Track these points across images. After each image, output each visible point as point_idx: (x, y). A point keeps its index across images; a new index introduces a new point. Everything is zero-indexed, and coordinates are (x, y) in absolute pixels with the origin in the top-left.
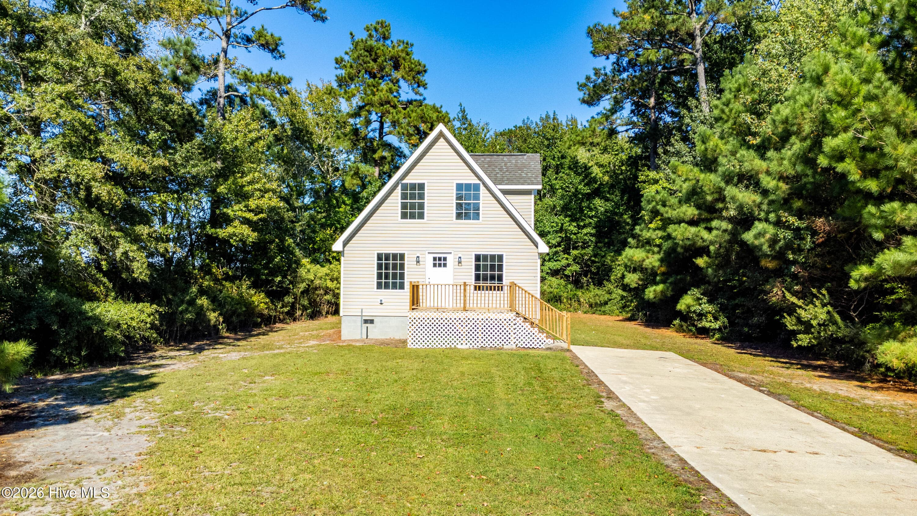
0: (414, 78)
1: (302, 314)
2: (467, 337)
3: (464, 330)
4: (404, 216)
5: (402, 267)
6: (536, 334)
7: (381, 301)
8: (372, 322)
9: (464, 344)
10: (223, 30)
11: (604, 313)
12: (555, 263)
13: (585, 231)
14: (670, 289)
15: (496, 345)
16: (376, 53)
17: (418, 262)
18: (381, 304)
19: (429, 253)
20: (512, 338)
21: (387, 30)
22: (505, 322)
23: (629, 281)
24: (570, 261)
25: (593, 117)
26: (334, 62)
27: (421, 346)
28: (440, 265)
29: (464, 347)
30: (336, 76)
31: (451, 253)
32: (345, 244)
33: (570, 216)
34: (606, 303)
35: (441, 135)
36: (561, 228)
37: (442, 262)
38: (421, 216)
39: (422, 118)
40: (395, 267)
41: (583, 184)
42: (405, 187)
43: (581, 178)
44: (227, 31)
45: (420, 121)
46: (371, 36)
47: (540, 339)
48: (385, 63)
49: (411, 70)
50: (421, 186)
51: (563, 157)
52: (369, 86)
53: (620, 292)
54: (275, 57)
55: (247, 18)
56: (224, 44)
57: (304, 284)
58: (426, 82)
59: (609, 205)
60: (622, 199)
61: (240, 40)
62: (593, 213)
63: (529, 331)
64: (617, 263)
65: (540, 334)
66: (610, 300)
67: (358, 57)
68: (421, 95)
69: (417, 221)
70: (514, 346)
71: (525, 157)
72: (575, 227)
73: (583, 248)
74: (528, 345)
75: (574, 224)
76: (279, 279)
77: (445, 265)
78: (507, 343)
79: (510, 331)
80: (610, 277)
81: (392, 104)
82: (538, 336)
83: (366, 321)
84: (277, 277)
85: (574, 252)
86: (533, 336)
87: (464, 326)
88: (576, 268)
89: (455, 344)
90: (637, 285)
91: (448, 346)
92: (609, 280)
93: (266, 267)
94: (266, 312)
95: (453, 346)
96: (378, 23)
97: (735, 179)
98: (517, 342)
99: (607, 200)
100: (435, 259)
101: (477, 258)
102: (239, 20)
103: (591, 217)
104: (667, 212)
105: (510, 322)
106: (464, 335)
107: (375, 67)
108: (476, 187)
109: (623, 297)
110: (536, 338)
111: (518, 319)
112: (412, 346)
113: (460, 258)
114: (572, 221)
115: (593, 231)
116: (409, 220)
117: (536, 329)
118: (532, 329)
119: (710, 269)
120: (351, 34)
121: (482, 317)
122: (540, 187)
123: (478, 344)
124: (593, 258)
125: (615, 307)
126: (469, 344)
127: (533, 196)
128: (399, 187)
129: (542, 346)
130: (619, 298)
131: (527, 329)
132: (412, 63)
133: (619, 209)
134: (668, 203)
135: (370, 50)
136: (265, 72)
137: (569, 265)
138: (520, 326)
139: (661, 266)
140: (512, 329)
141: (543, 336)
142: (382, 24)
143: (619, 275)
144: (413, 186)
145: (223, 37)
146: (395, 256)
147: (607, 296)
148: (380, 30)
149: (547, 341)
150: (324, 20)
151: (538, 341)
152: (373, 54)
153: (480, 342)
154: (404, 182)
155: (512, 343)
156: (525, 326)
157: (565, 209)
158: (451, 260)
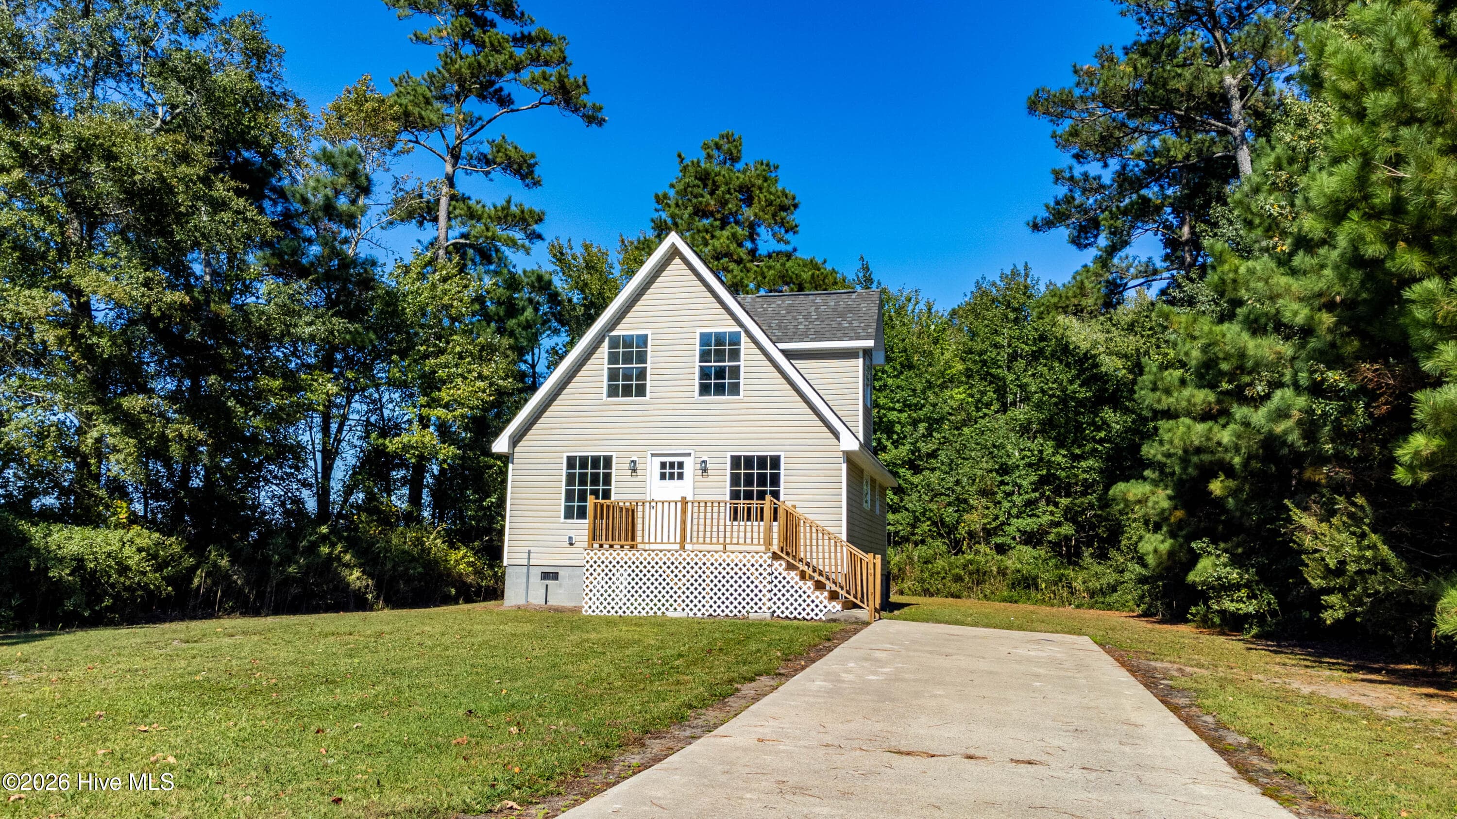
0: (774, 215)
2: (683, 597)
3: (680, 584)
4: (613, 392)
6: (809, 592)
7: (570, 538)
8: (555, 576)
9: (680, 609)
10: (448, 147)
11: (1110, 607)
12: (1029, 520)
13: (1084, 464)
15: (736, 611)
16: (714, 182)
18: (571, 544)
19: (653, 455)
20: (764, 600)
21: (736, 147)
22: (753, 570)
24: (1058, 517)
25: (1085, 266)
26: (654, 200)
27: (605, 612)
28: (672, 476)
29: (679, 614)
30: (653, 221)
31: (689, 455)
32: (515, 440)
33: (1054, 439)
34: (1114, 589)
35: (675, 252)
36: (1041, 459)
37: (676, 471)
38: (641, 391)
39: (784, 276)
40: (595, 479)
41: (1078, 382)
43: (1073, 372)
44: (454, 148)
45: (780, 282)
46: (709, 157)
47: (817, 602)
48: (728, 196)
49: (770, 203)
50: (643, 340)
51: (1042, 338)
52: (699, 231)
53: (1137, 568)
54: (527, 185)
55: (483, 127)
56: (449, 169)
58: (797, 222)
61: (475, 162)
62: (1102, 434)
63: (796, 588)
64: (1132, 516)
65: (817, 593)
66: (1120, 583)
67: (685, 189)
68: (787, 243)
70: (768, 615)
72: (1064, 456)
73: (1084, 494)
74: (795, 613)
75: (1064, 452)
78: (756, 608)
79: (760, 587)
80: (1120, 542)
81: (735, 257)
82: (813, 597)
83: (545, 576)
85: (1064, 501)
86: (804, 596)
87: (680, 576)
88: (1067, 529)
89: (663, 609)
91: (651, 613)
92: (1117, 548)
94: (470, 579)
95: (659, 613)
96: (722, 137)
98: (774, 608)
100: (663, 465)
101: (736, 461)
102: (471, 131)
103: (1101, 441)
104: (1159, 401)
105: (761, 570)
106: (680, 592)
107: (713, 203)
110: (809, 601)
111: (776, 564)
112: (590, 611)
113: (704, 462)
114: (1058, 446)
116: (620, 399)
117: (810, 583)
118: (801, 583)
119: (1230, 499)
120: (679, 156)
121: (712, 560)
122: (870, 343)
123: (703, 610)
125: (1130, 597)
126: (687, 609)
127: (861, 360)
128: (606, 343)
129: (821, 615)
131: (792, 583)
132: (771, 193)
135: (704, 177)
136: (501, 202)
137: (1058, 524)
138: (780, 578)
139: (1175, 508)
140: (765, 582)
141: (821, 598)
142: (727, 137)
143: (1135, 538)
144: (628, 342)
145: (448, 158)
146: (596, 461)
147: (1115, 577)
148: (726, 147)
149: (829, 607)
150: (601, 122)
151: (813, 606)
152: (710, 183)
153: (707, 606)
154: (614, 333)
155: (764, 608)
156: (788, 578)
157: (1047, 427)
158: (690, 467)
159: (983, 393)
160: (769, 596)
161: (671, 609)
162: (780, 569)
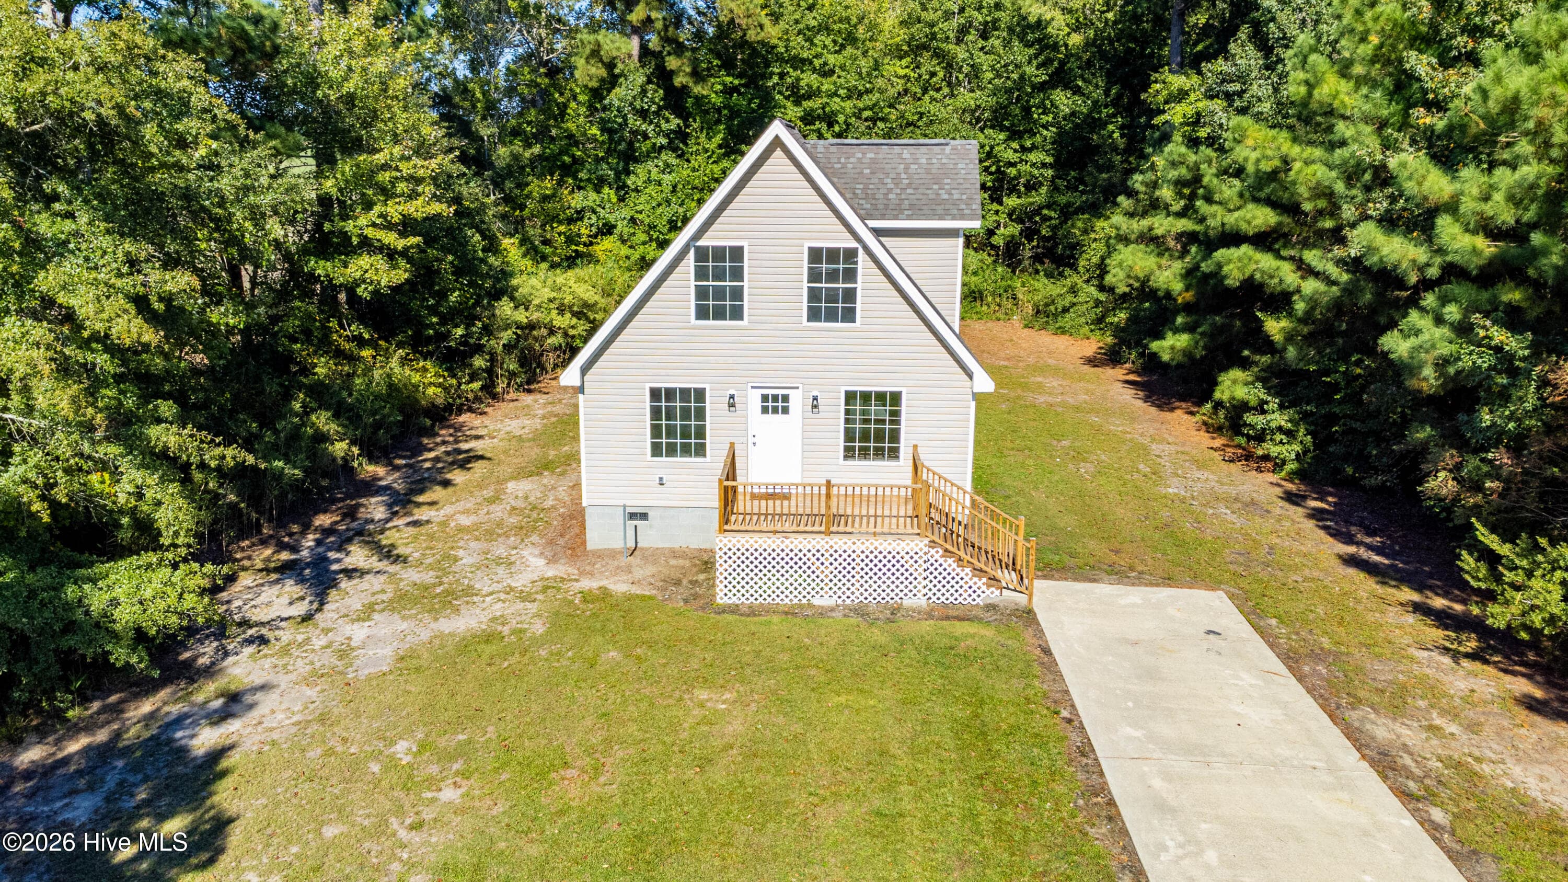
1: (509, 385)
2: (831, 585)
3: (827, 572)
4: (702, 313)
5: (701, 414)
6: (967, 579)
7: (661, 479)
8: (644, 516)
9: (826, 596)
11: (1062, 331)
13: (1033, 157)
14: (1201, 343)
15: (888, 598)
17: (732, 405)
18: (662, 484)
19: (754, 387)
20: (919, 587)
22: (907, 557)
23: (1114, 280)
24: (1003, 218)
27: (743, 599)
28: (775, 410)
29: (826, 602)
31: (796, 388)
32: (585, 370)
33: (1008, 129)
34: (1065, 310)
35: (777, 142)
36: (990, 155)
37: (780, 404)
40: (686, 414)
41: (1035, 63)
42: (701, 255)
43: (1032, 51)
47: (975, 588)
50: (737, 253)
53: (1093, 290)
57: (509, 332)
59: (1082, 105)
60: (1107, 93)
62: (1050, 118)
63: (953, 574)
64: (1093, 236)
65: (976, 579)
66: (1074, 304)
69: (728, 323)
70: (923, 601)
71: (948, 149)
72: (1015, 151)
74: (952, 599)
75: (1015, 145)
76: (459, 332)
77: (785, 410)
78: (910, 595)
79: (915, 574)
80: (1076, 260)
82: (971, 583)
83: (633, 516)
84: (457, 326)
85: (1012, 201)
86: (962, 583)
87: (827, 564)
88: (1014, 229)
89: (809, 597)
90: (1127, 290)
91: (796, 601)
92: (1074, 267)
93: (433, 311)
94: (440, 400)
95: (804, 601)
97: (1367, 176)
98: (930, 595)
99: (1077, 91)
100: (765, 398)
101: (850, 397)
103: (1046, 127)
105: (916, 557)
106: (827, 580)
108: (851, 254)
109: (1098, 303)
110: (966, 587)
111: (933, 551)
112: (726, 598)
113: (815, 397)
114: (1010, 139)
115: (1049, 160)
116: (711, 322)
117: (968, 570)
118: (958, 570)
119: (1291, 348)
121: (863, 548)
122: (972, 224)
123: (853, 598)
124: (1045, 212)
125: (1083, 320)
126: (835, 597)
127: (961, 244)
128: (692, 255)
129: (978, 600)
130: (1091, 304)
131: (949, 570)
133: (1100, 112)
134: (1217, 197)
137: (999, 226)
138: (936, 565)
139: (1185, 290)
140: (921, 570)
141: (980, 584)
143: (1095, 262)
144: (719, 253)
146: (685, 393)
147: (1069, 298)
151: (970, 591)
153: (857, 593)
154: (700, 243)
155: (919, 595)
156: (945, 565)
157: (999, 117)
158: (797, 401)
159: (933, 74)
160: (924, 583)
161: (818, 596)
162: (937, 556)
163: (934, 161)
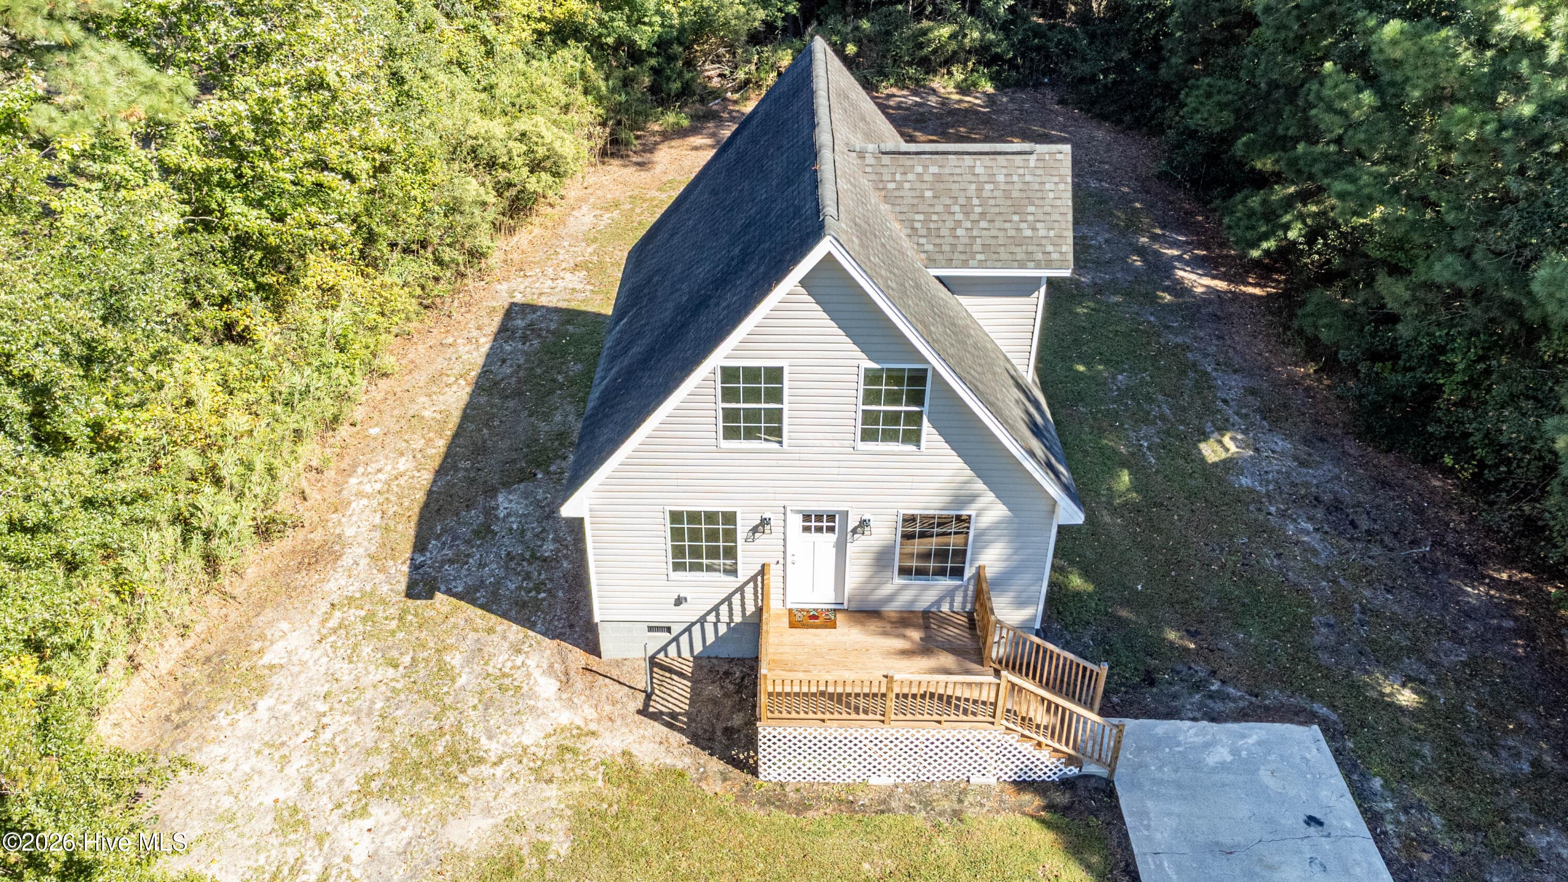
2: (890, 767)
3: (885, 756)
4: (731, 434)
5: (730, 535)
6: (1043, 759)
7: (685, 597)
8: (666, 630)
9: (884, 776)
15: (953, 777)
18: (686, 602)
19: (793, 510)
20: (990, 768)
22: (978, 744)
28: (819, 530)
29: (883, 781)
31: (845, 511)
35: (828, 256)
37: (824, 524)
38: (775, 435)
40: (712, 535)
42: (730, 376)
47: (1052, 767)
50: (775, 374)
63: (1029, 756)
65: (1054, 760)
69: (763, 444)
70: (993, 780)
71: (1033, 159)
74: (1024, 777)
77: (831, 530)
78: (979, 774)
79: (986, 758)
82: (1047, 763)
86: (1037, 763)
87: (886, 749)
89: (864, 778)
91: (848, 781)
95: (859, 780)
98: (1001, 774)
100: (806, 518)
101: (909, 520)
105: (988, 743)
106: (885, 763)
108: (917, 377)
110: (1041, 766)
111: (1008, 738)
112: (769, 777)
113: (866, 520)
116: (743, 444)
117: (1045, 752)
118: (1035, 752)
121: (928, 736)
122: (1063, 272)
123: (913, 776)
126: (894, 777)
128: (718, 376)
129: (1054, 777)
131: (1024, 752)
138: (1011, 749)
141: (1057, 763)
144: (752, 374)
146: (711, 516)
149: (1065, 770)
151: (1046, 770)
153: (919, 774)
154: (729, 364)
155: (989, 775)
156: (1020, 749)
160: (995, 764)
161: (874, 776)
162: (1012, 741)
163: (1015, 178)
